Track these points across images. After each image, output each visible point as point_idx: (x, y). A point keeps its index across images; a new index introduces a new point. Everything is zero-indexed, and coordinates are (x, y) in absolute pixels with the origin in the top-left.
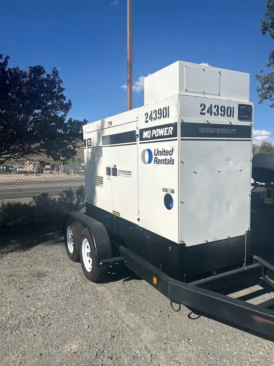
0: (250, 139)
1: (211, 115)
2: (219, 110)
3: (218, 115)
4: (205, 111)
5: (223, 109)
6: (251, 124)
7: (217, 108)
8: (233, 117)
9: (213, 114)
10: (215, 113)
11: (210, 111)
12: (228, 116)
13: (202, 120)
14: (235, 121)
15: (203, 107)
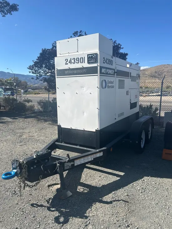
0: (97, 74)
1: (71, 64)
2: (76, 61)
3: (75, 63)
4: (68, 62)
5: (78, 59)
6: (97, 65)
7: (74, 60)
8: (84, 63)
9: (72, 63)
10: (73, 62)
11: (70, 62)
12: (81, 62)
13: (66, 67)
14: (86, 65)
15: (66, 60)
